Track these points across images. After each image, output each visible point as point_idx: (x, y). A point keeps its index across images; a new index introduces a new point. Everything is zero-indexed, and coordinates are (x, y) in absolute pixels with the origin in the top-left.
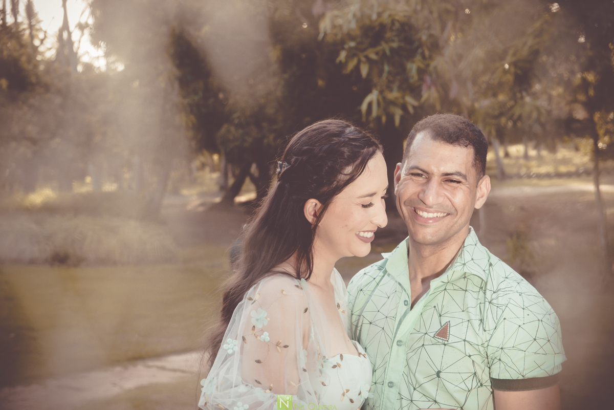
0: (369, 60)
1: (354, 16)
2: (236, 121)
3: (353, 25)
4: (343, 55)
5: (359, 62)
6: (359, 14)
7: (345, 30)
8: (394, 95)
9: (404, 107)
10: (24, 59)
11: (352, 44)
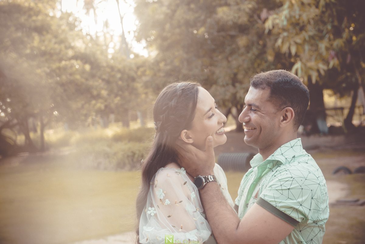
0: (296, 43)
1: (286, 17)
2: (221, 84)
3: (285, 23)
4: (279, 42)
5: (290, 44)
6: (288, 16)
7: (280, 26)
8: (312, 64)
9: (318, 71)
10: (98, 53)
11: (285, 34)
